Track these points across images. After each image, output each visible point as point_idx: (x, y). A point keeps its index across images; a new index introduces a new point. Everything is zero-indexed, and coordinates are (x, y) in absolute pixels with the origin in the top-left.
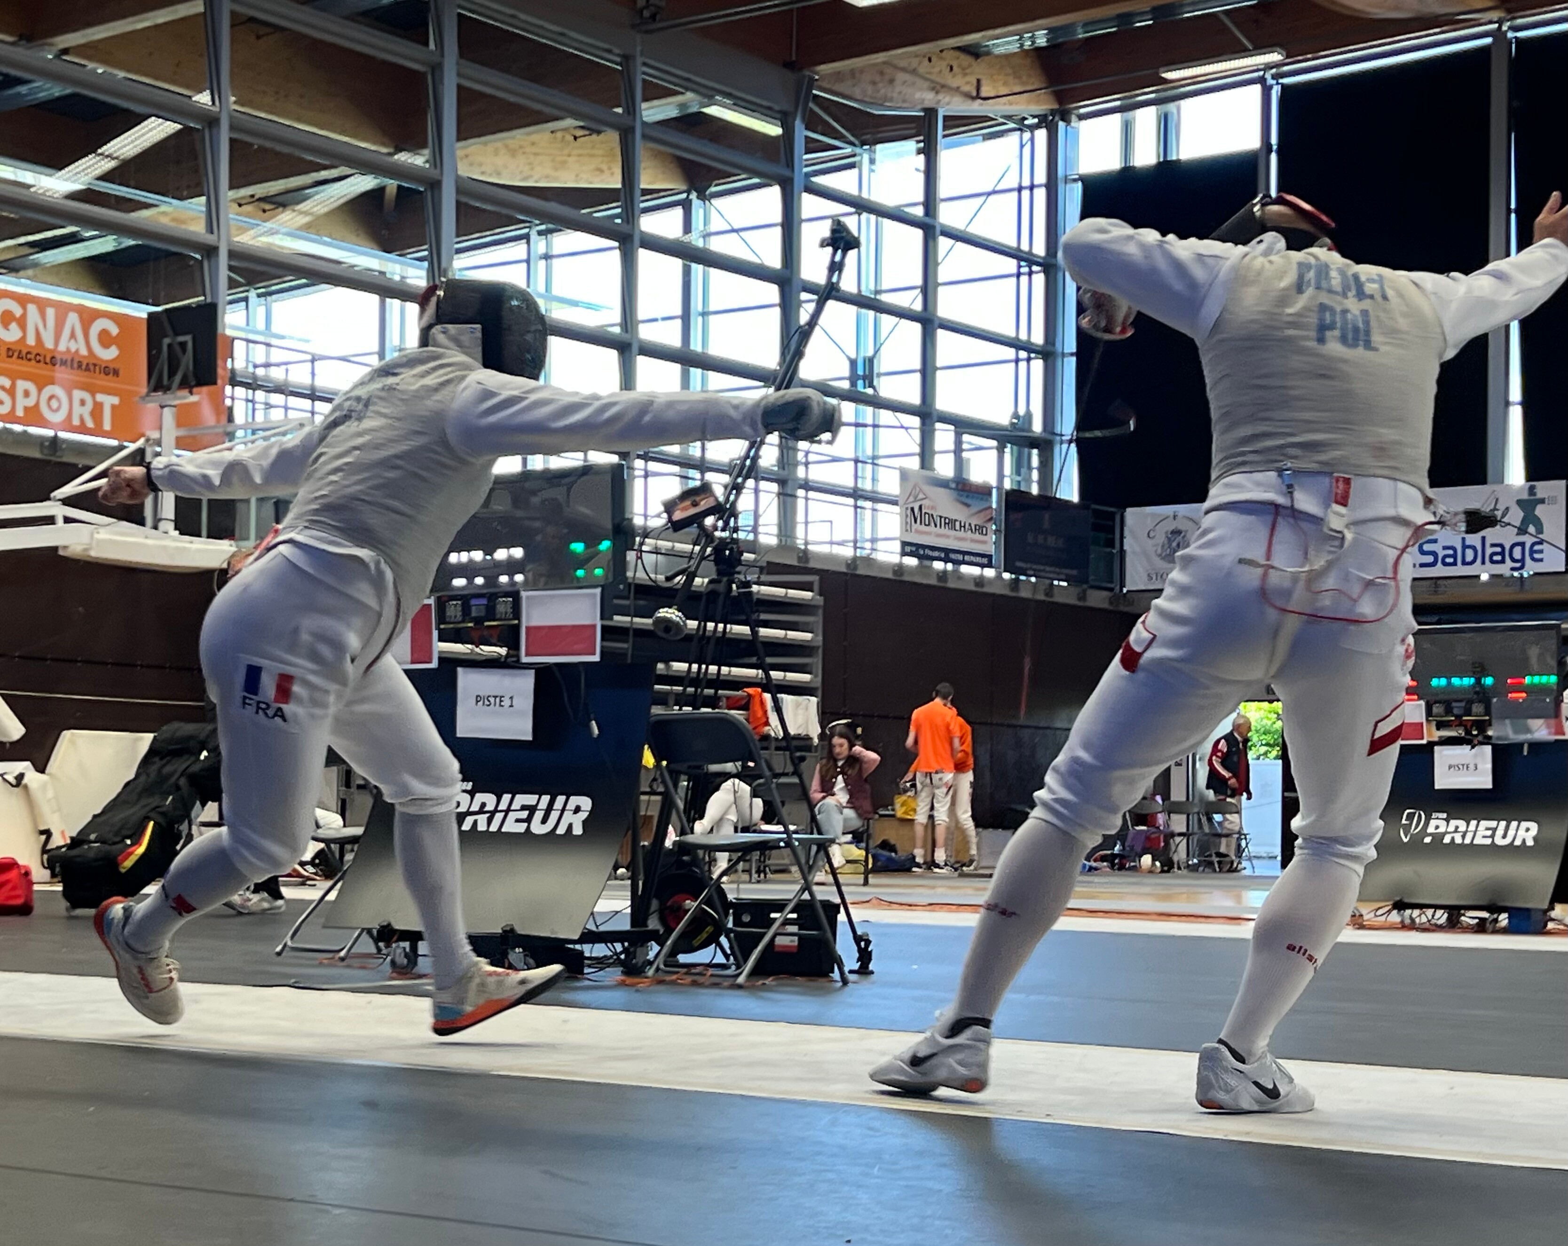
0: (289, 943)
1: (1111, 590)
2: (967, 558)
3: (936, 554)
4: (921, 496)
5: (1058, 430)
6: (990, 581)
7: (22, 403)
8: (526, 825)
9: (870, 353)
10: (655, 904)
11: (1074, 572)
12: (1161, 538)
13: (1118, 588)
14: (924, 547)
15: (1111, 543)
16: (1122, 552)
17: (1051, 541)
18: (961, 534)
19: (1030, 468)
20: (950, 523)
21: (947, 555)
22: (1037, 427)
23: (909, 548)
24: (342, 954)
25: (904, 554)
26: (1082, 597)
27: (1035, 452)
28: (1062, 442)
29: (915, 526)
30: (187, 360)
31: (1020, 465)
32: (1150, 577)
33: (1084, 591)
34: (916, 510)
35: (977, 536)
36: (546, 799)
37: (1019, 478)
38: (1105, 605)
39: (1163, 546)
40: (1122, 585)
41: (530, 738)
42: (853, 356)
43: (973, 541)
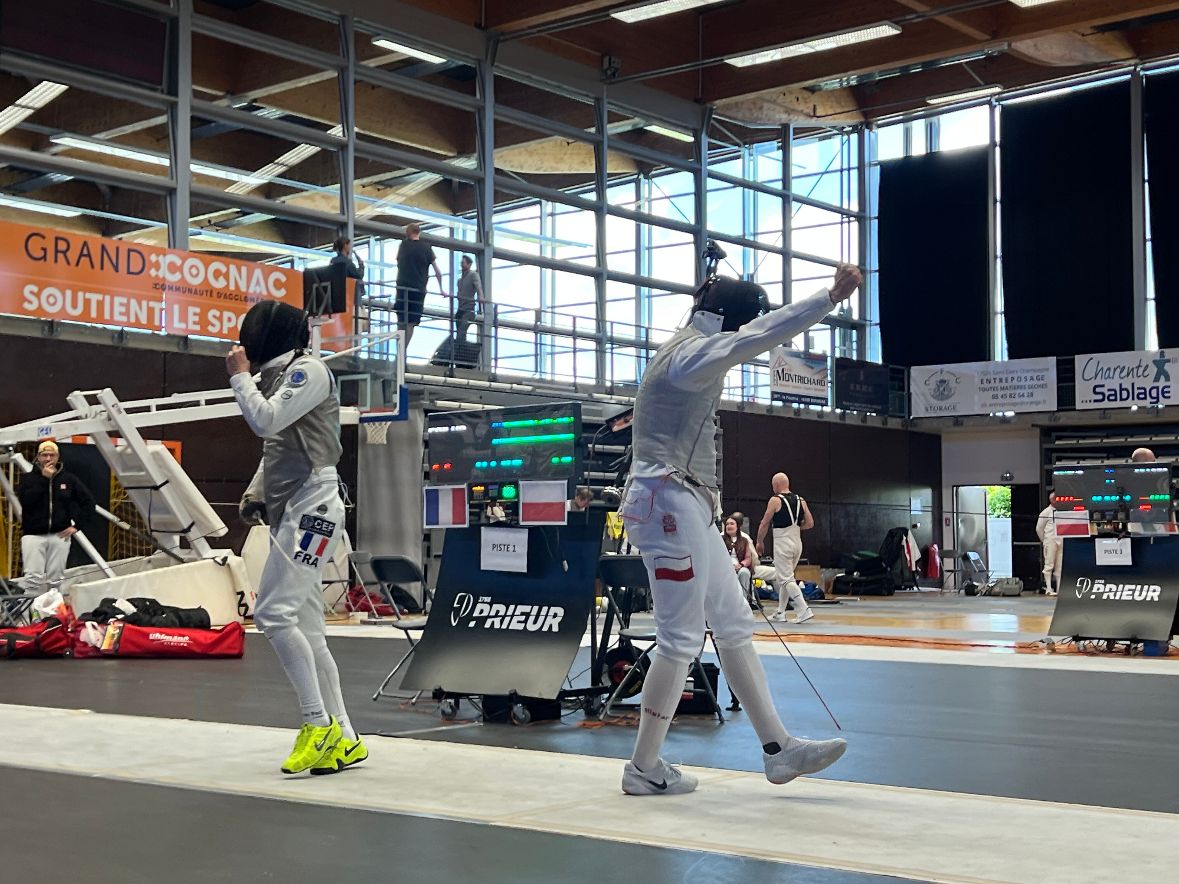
0: (381, 693)
1: (903, 417)
2: (812, 401)
3: (793, 398)
4: (783, 363)
5: (868, 318)
6: (828, 414)
7: (227, 325)
8: (523, 625)
9: (751, 271)
10: (606, 667)
11: (880, 407)
12: (933, 385)
13: (907, 417)
14: (785, 394)
15: (902, 389)
16: (909, 395)
17: (864, 388)
18: (808, 386)
19: (851, 342)
20: (801, 379)
21: (800, 399)
22: (855, 316)
23: (775, 396)
24: (414, 700)
25: (773, 399)
26: (885, 422)
27: (854, 332)
28: (871, 325)
29: (779, 382)
30: (327, 297)
31: (845, 339)
32: (927, 409)
33: (886, 419)
34: (780, 372)
35: (819, 387)
36: (536, 608)
37: (844, 348)
38: (899, 427)
39: (934, 391)
40: (910, 415)
41: (525, 571)
42: (741, 273)
43: (815, 389)
